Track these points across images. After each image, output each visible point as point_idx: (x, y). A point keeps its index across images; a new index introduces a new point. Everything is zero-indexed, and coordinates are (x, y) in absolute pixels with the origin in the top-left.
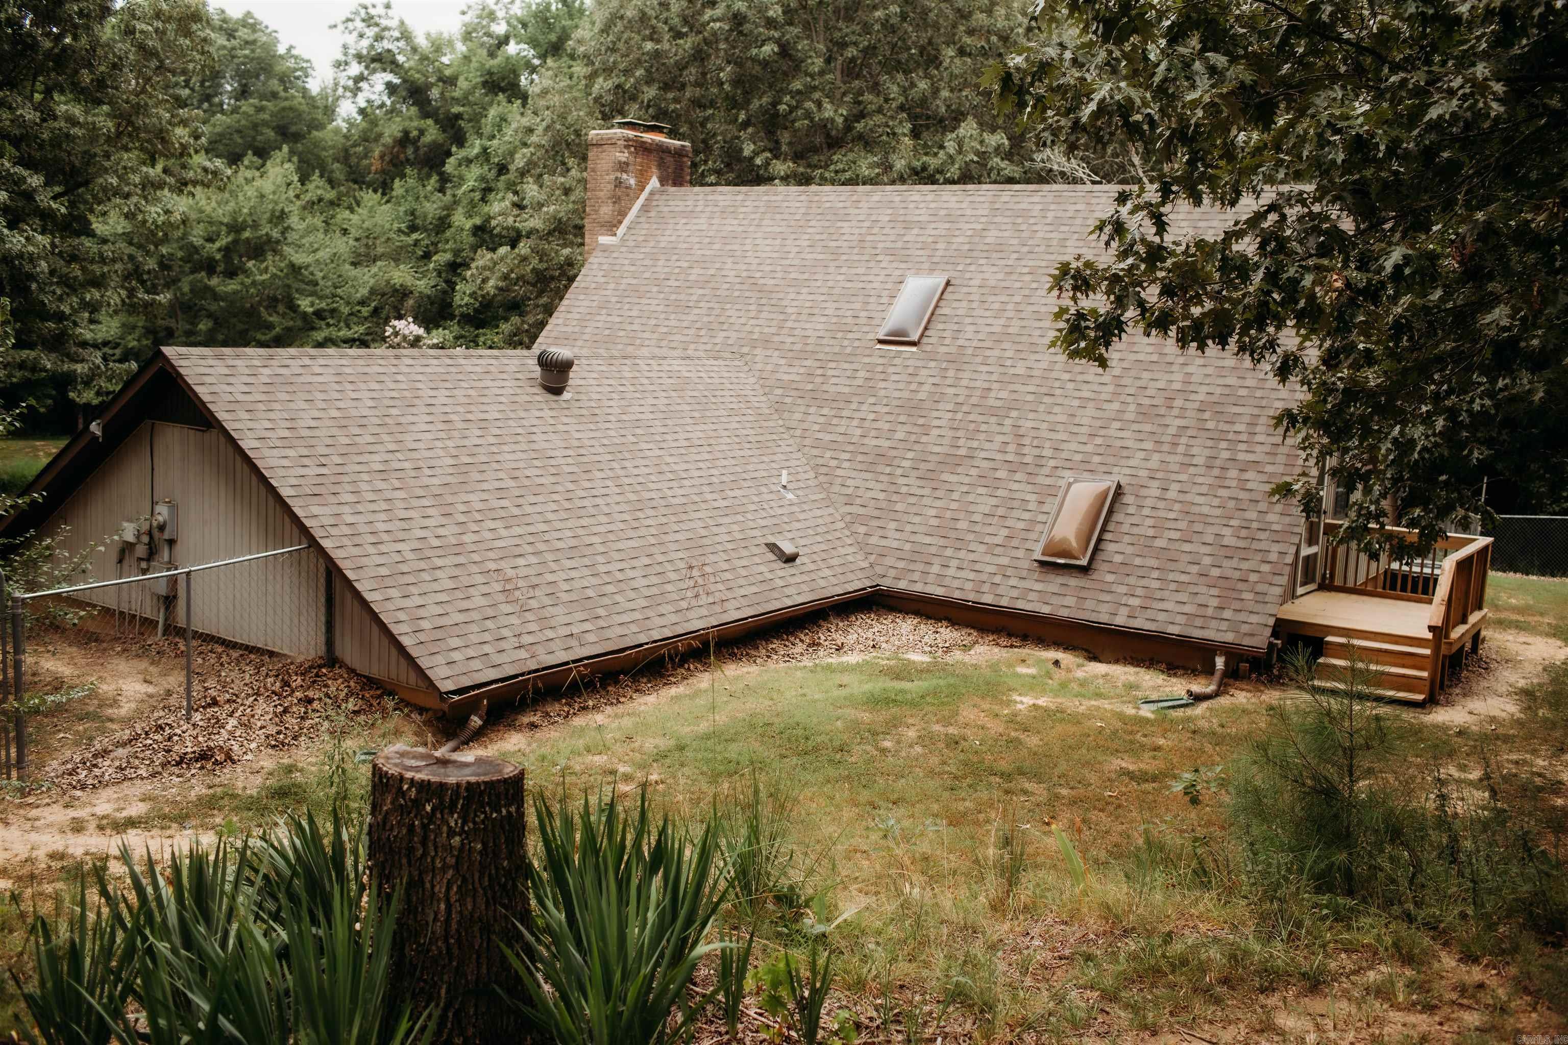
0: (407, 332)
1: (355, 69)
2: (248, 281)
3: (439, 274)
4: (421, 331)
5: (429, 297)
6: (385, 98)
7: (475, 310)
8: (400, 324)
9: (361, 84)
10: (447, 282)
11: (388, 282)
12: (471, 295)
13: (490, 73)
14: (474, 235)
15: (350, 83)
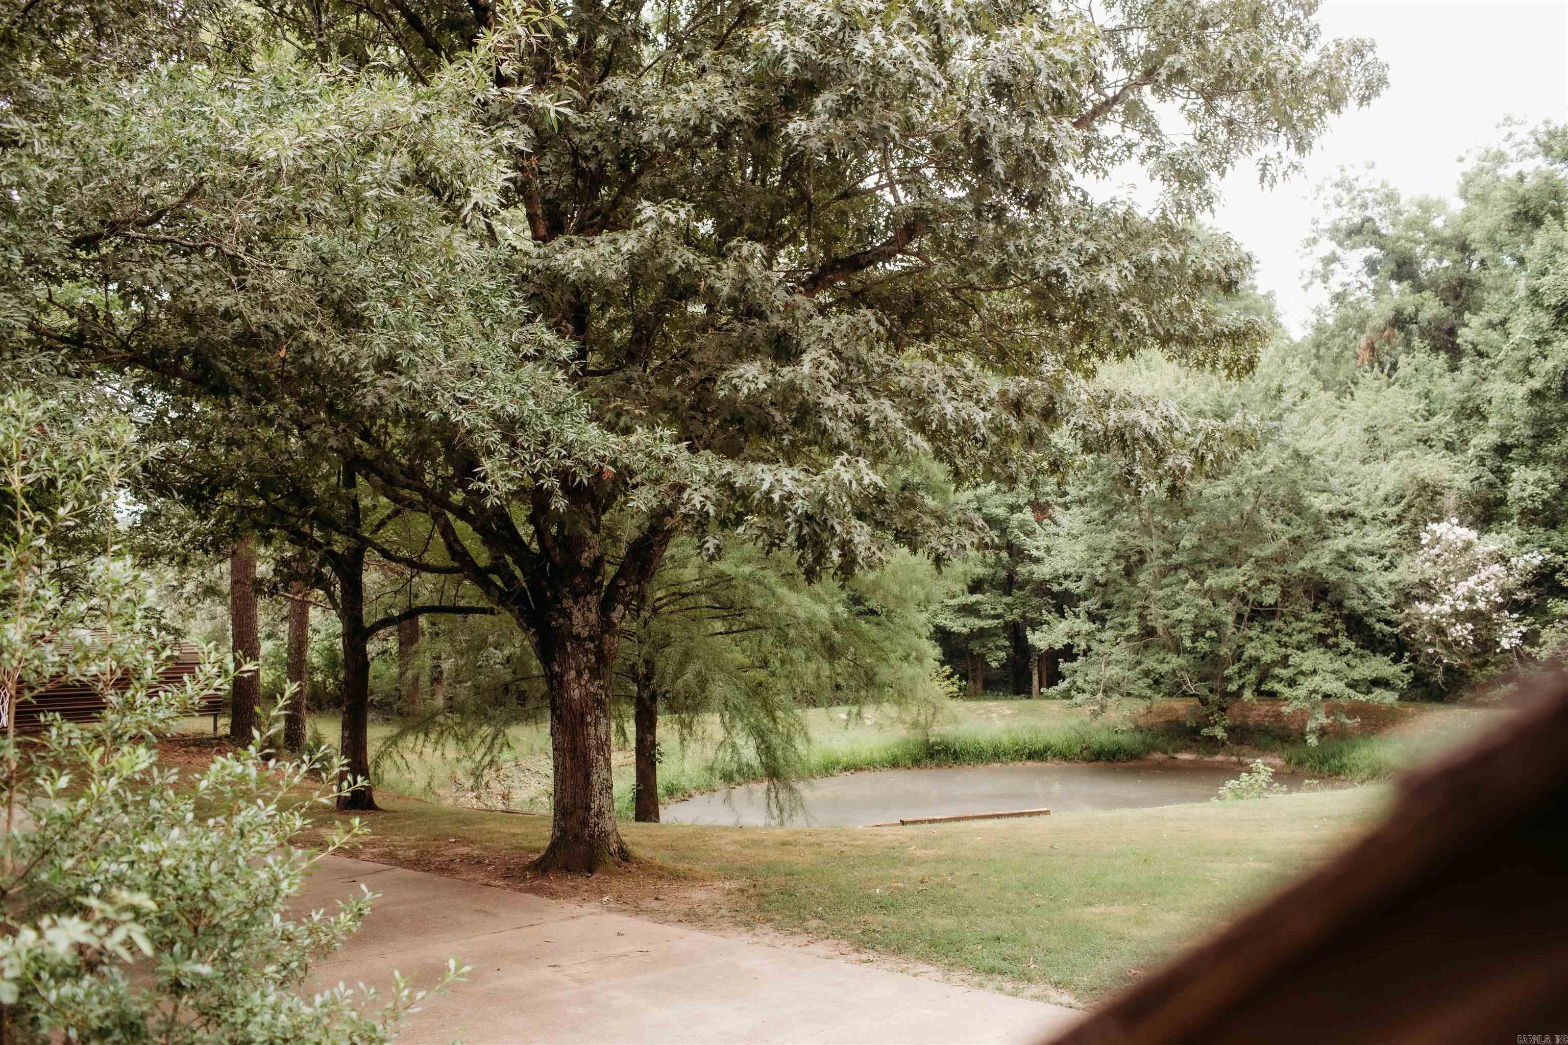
0: (1452, 537)
1: (1327, 247)
2: (1241, 480)
3: (1482, 461)
4: (1473, 535)
5: (1469, 494)
6: (1365, 278)
7: (1545, 503)
8: (1440, 529)
9: (1332, 266)
10: (1497, 471)
11: (1414, 477)
12: (1535, 483)
13: (1524, 201)
14: (1531, 403)
15: (1319, 267)
